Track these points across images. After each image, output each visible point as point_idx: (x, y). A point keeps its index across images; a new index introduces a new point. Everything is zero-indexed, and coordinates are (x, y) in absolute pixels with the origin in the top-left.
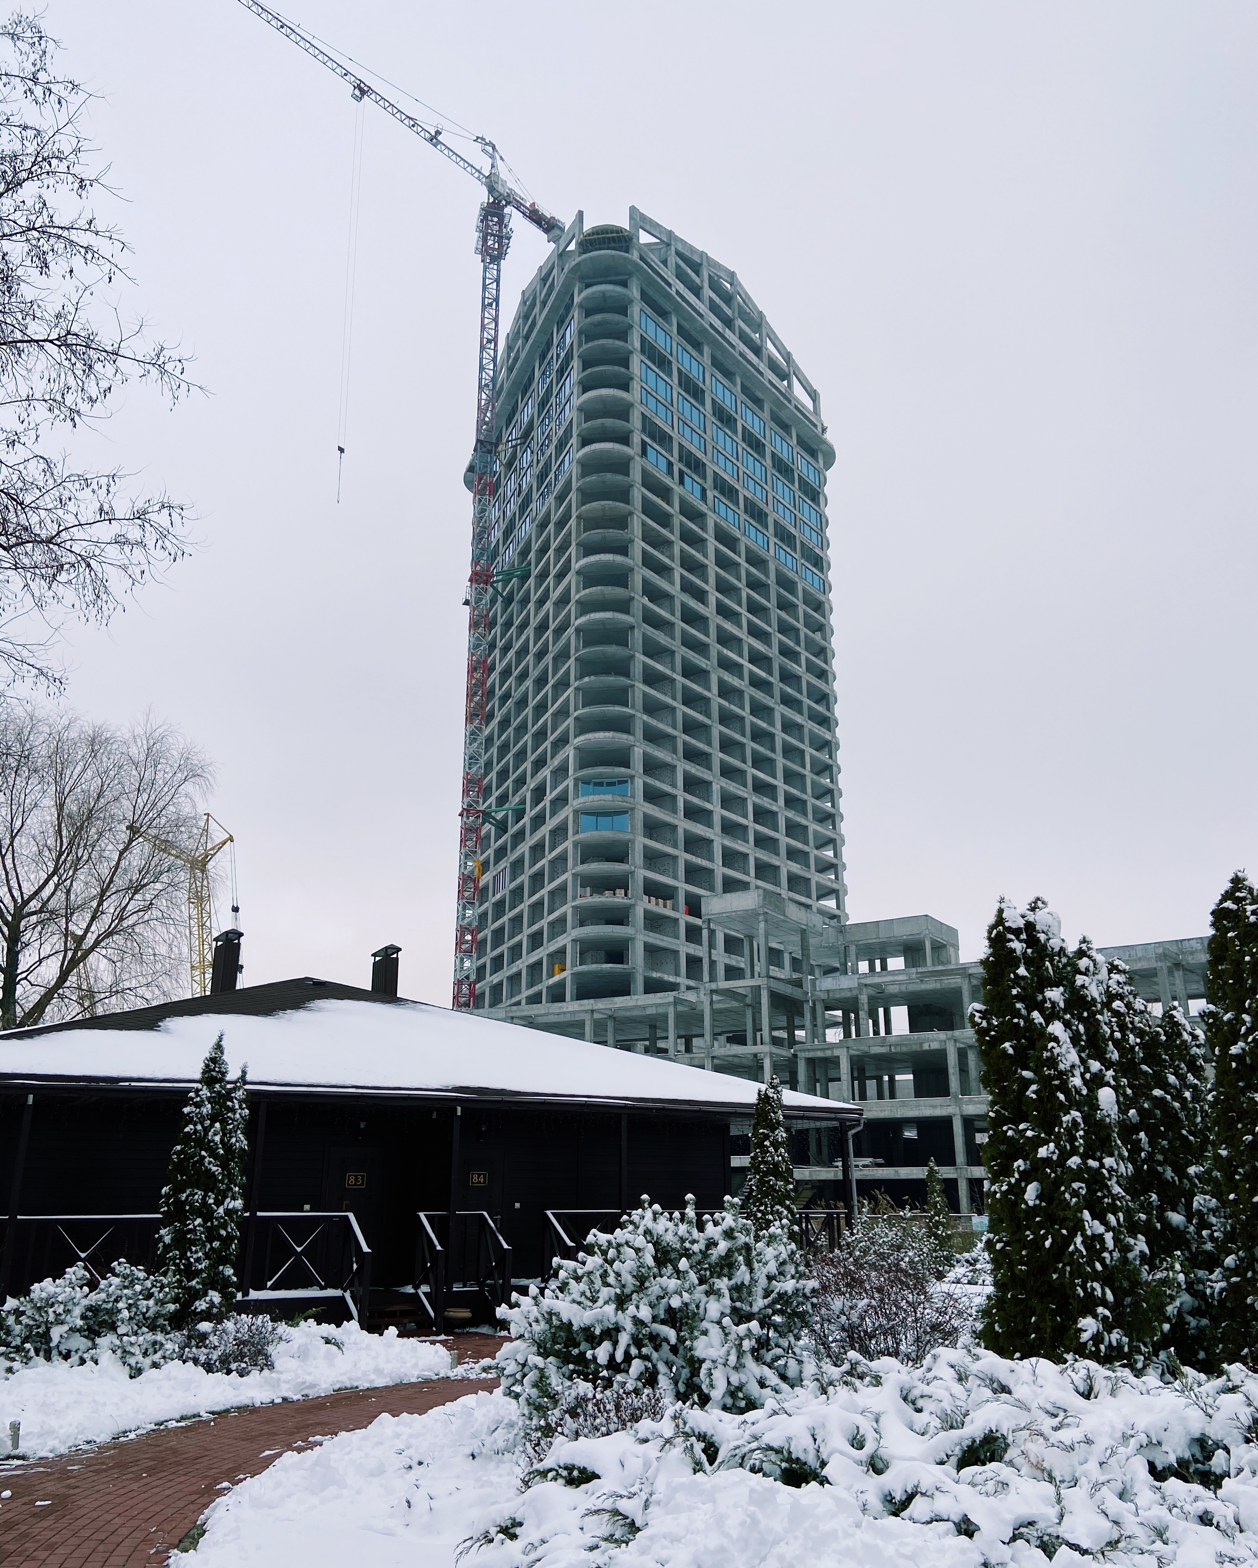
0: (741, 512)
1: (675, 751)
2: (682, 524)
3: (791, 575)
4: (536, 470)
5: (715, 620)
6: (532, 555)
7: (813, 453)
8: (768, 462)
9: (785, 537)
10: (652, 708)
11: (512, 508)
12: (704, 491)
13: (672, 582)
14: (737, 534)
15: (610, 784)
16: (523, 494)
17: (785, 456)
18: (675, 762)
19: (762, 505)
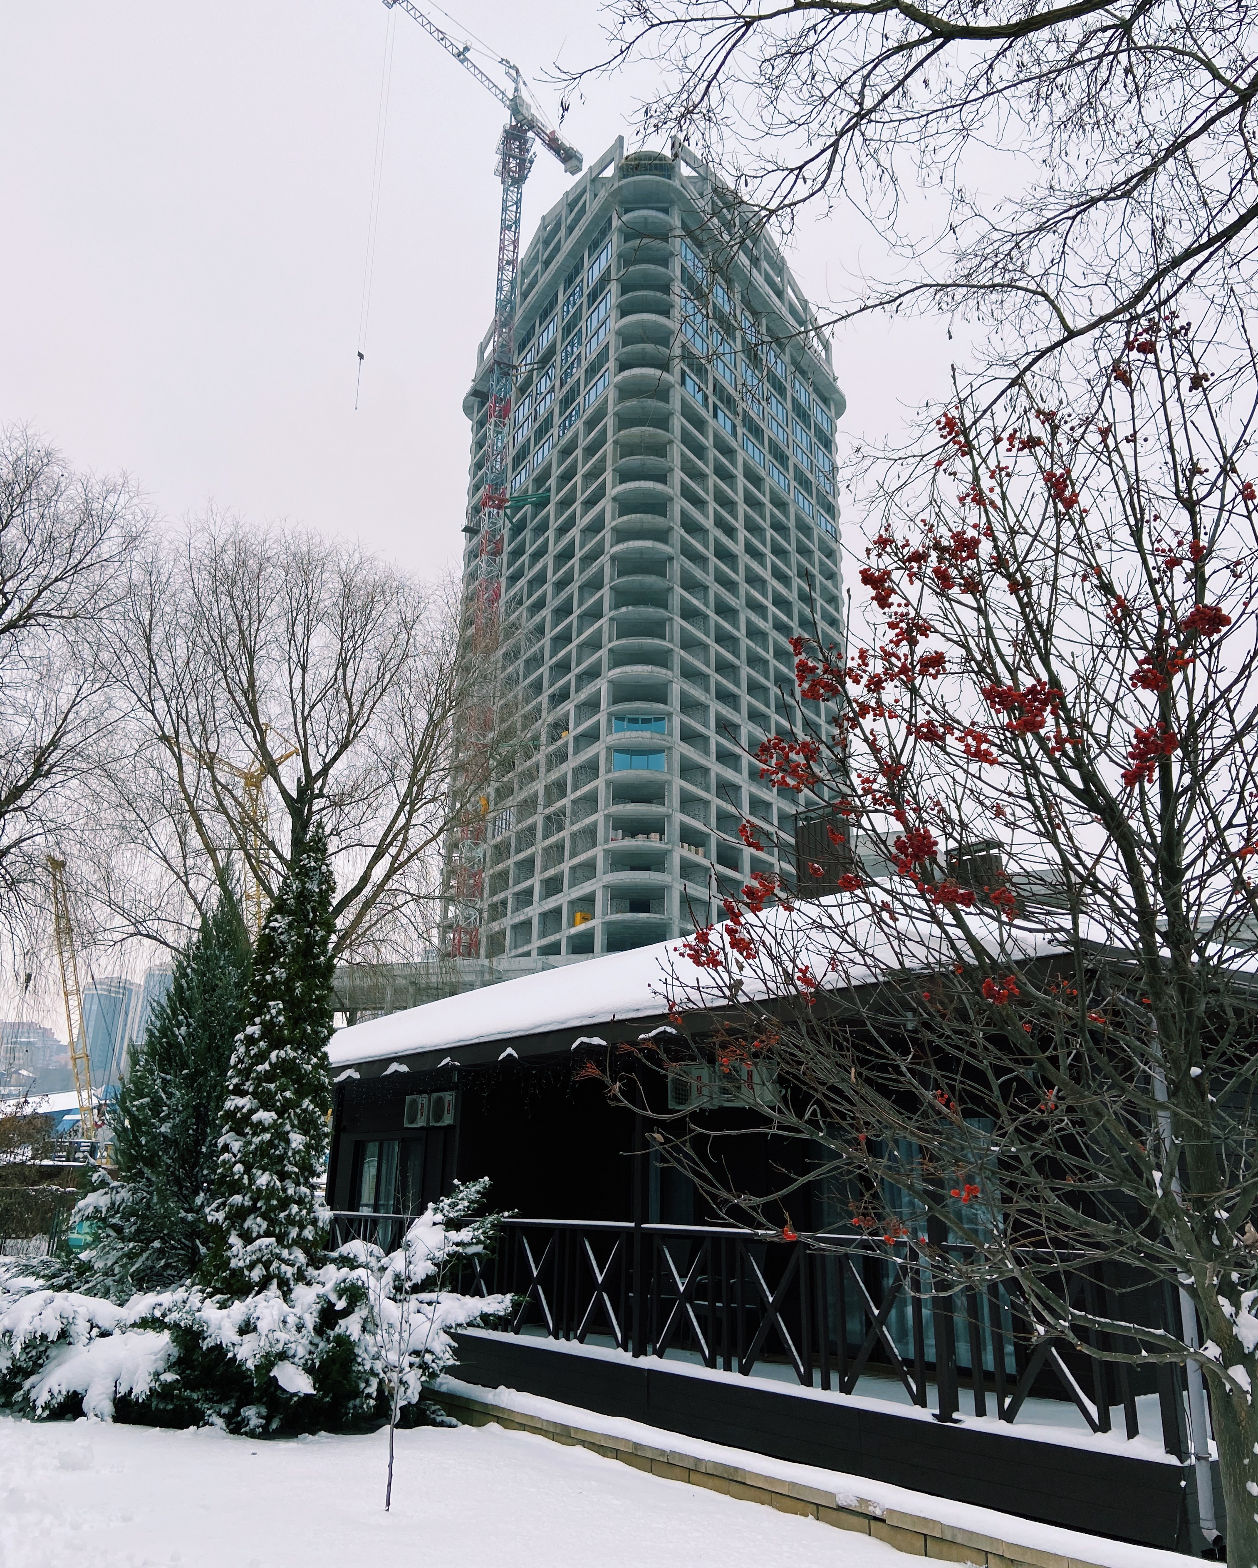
0: (766, 451)
1: (707, 690)
2: (716, 459)
3: (808, 520)
4: (559, 395)
5: (744, 559)
6: (552, 482)
7: (825, 401)
8: (789, 405)
9: (804, 483)
10: (689, 644)
11: (526, 432)
12: (734, 427)
13: (706, 515)
14: (763, 473)
15: (645, 721)
16: (540, 420)
17: (803, 401)
18: (708, 702)
19: (784, 448)
